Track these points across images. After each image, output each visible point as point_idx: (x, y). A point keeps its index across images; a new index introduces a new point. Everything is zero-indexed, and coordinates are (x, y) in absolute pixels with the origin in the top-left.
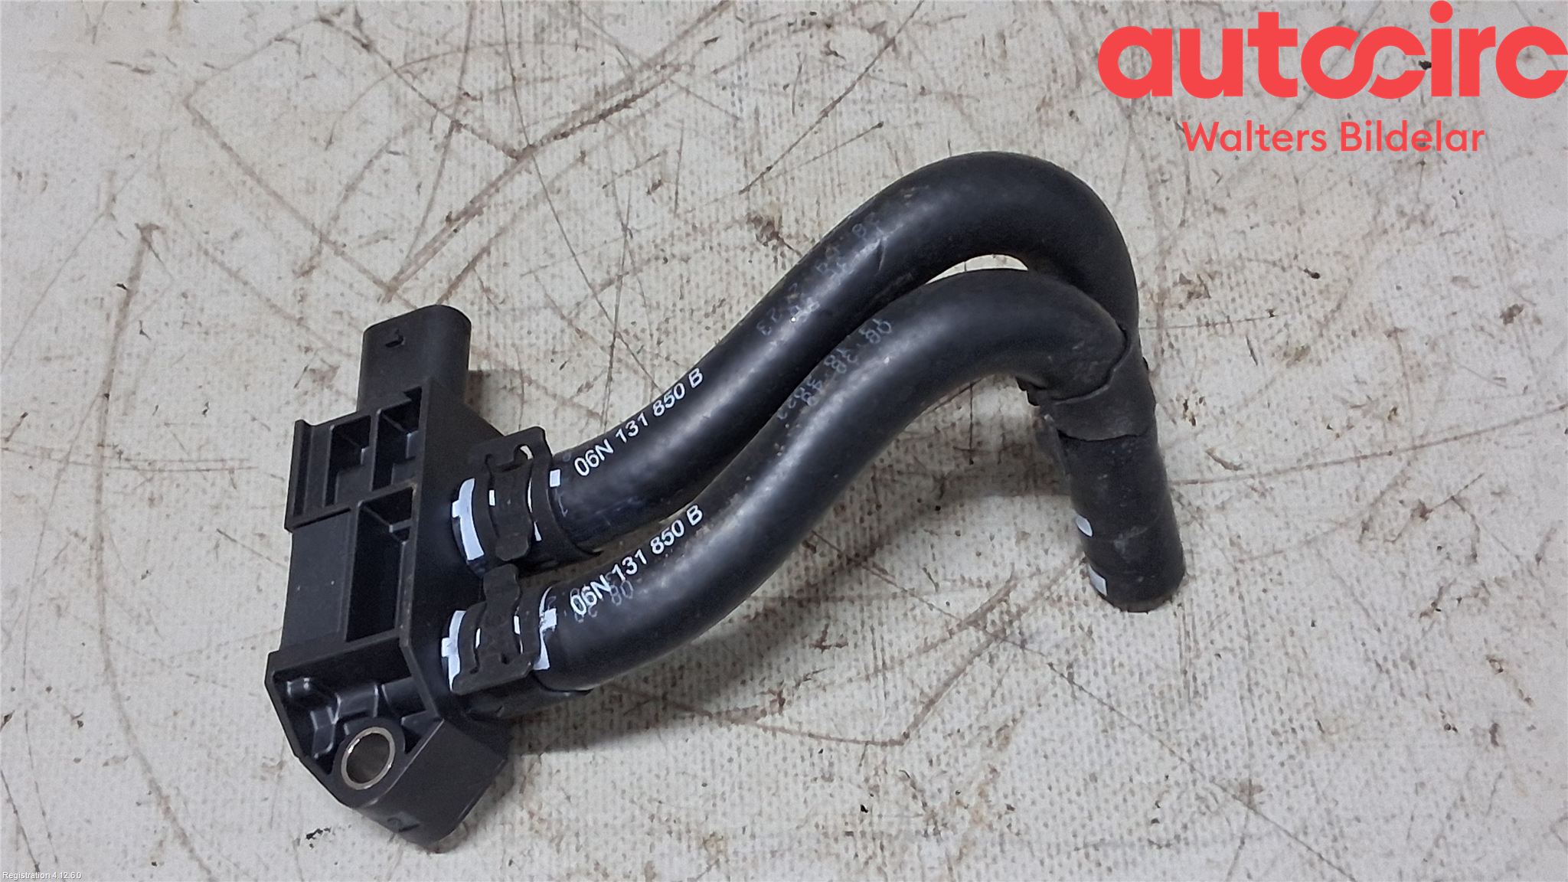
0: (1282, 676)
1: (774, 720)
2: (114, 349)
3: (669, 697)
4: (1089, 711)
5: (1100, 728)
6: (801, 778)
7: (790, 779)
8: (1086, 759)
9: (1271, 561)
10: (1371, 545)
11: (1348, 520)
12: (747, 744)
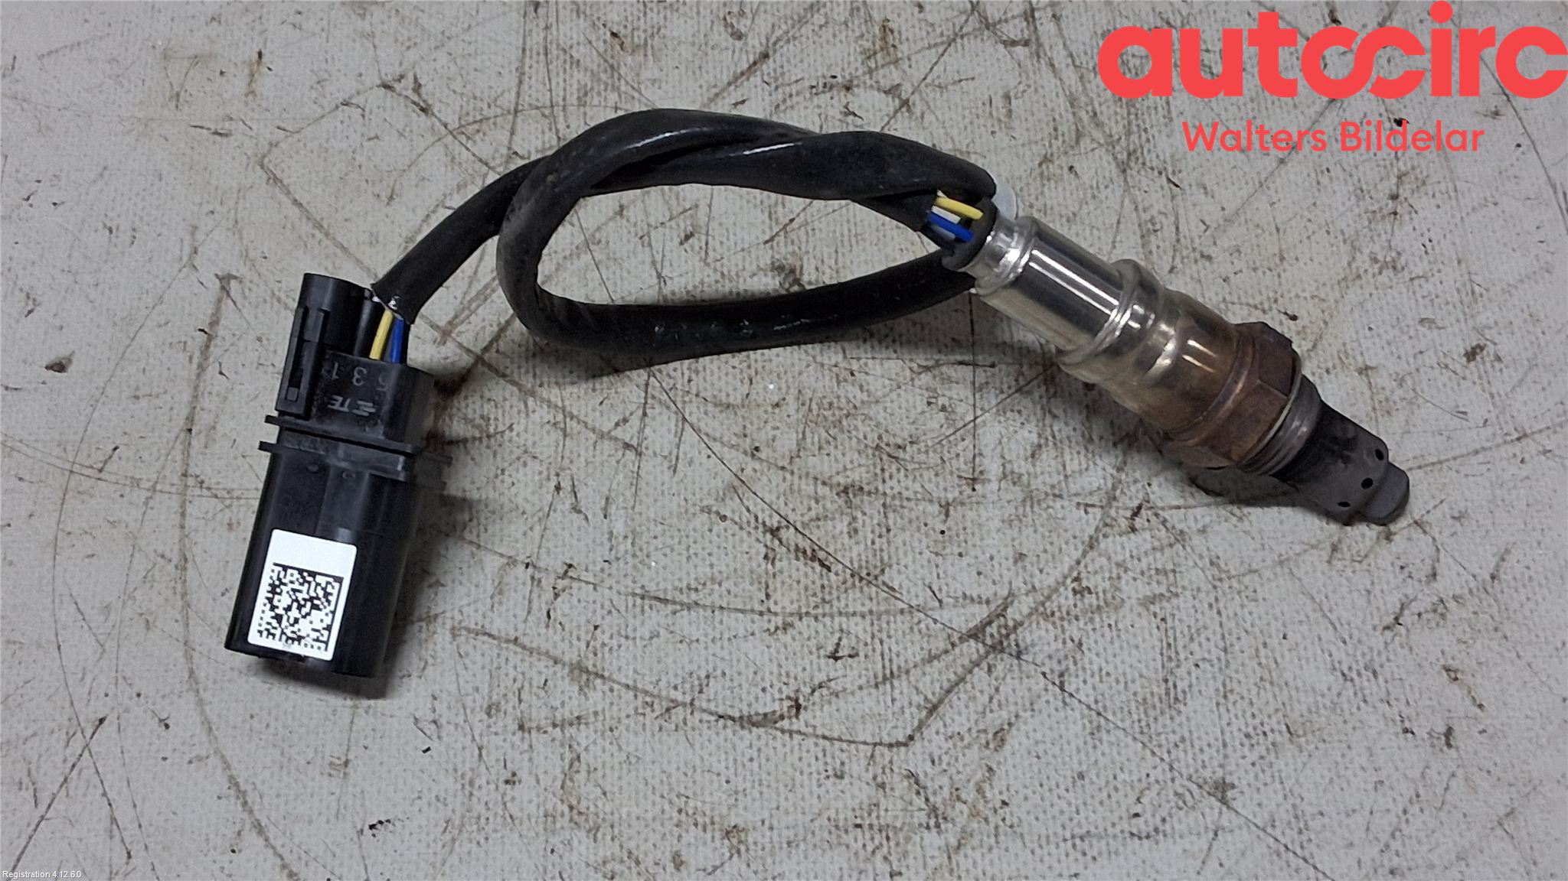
0: (1256, 684)
1: (791, 724)
2: (196, 388)
3: (697, 703)
4: (1077, 714)
5: (1088, 731)
6: (815, 775)
7: (805, 777)
8: (1075, 760)
9: (1247, 580)
10: (1339, 565)
11: (1319, 542)
12: (767, 744)
